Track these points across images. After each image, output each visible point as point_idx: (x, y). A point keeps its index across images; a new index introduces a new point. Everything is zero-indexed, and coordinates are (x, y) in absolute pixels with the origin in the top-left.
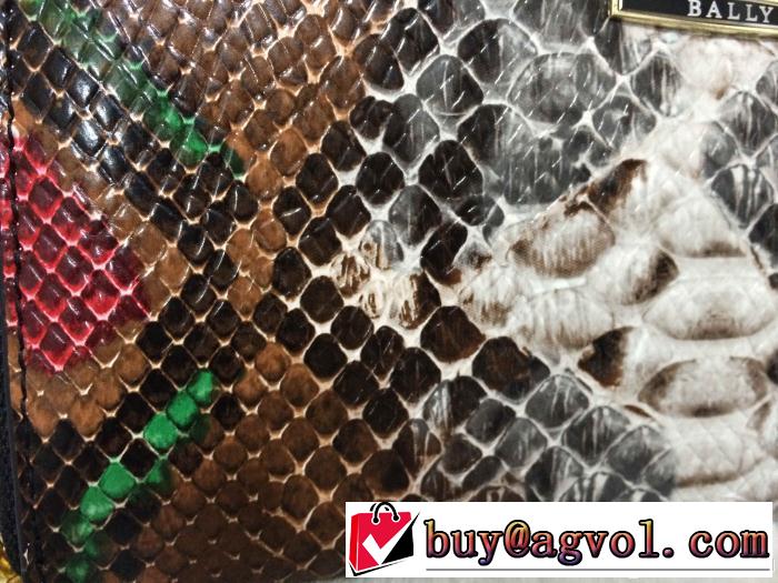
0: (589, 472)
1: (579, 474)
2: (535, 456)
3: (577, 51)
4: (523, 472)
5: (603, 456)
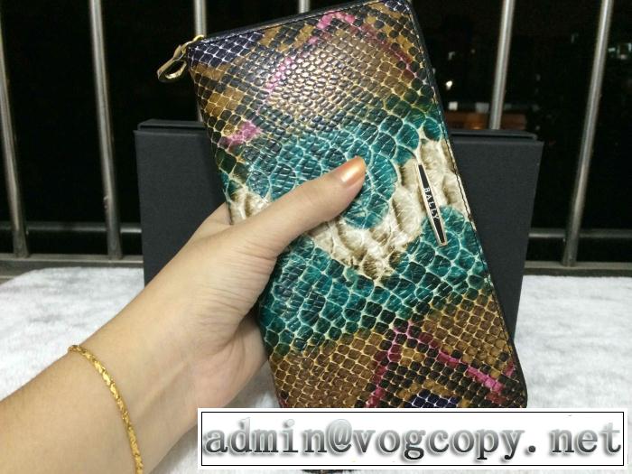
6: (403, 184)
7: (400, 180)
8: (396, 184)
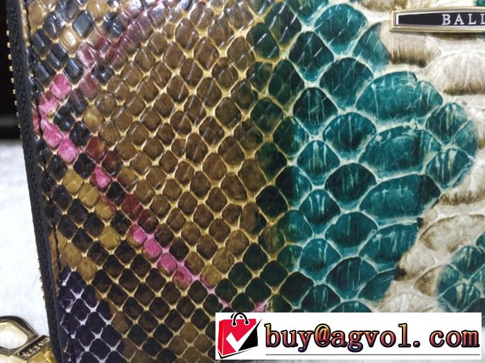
6: (422, 64)
7: (415, 69)
8: (420, 77)
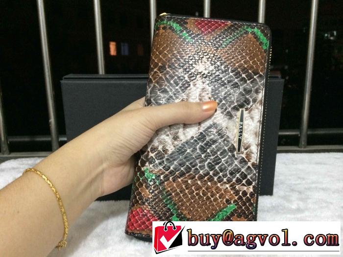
0: (164, 100)
1: (164, 98)
2: (168, 90)
3: (235, 101)
4: (166, 88)
5: (166, 102)
